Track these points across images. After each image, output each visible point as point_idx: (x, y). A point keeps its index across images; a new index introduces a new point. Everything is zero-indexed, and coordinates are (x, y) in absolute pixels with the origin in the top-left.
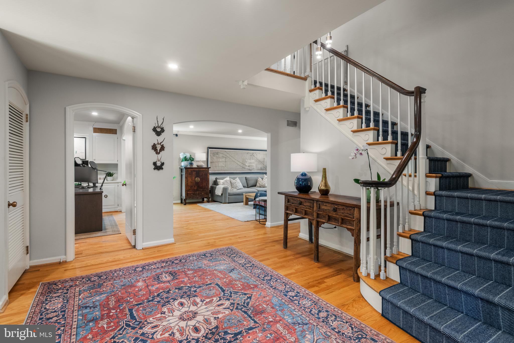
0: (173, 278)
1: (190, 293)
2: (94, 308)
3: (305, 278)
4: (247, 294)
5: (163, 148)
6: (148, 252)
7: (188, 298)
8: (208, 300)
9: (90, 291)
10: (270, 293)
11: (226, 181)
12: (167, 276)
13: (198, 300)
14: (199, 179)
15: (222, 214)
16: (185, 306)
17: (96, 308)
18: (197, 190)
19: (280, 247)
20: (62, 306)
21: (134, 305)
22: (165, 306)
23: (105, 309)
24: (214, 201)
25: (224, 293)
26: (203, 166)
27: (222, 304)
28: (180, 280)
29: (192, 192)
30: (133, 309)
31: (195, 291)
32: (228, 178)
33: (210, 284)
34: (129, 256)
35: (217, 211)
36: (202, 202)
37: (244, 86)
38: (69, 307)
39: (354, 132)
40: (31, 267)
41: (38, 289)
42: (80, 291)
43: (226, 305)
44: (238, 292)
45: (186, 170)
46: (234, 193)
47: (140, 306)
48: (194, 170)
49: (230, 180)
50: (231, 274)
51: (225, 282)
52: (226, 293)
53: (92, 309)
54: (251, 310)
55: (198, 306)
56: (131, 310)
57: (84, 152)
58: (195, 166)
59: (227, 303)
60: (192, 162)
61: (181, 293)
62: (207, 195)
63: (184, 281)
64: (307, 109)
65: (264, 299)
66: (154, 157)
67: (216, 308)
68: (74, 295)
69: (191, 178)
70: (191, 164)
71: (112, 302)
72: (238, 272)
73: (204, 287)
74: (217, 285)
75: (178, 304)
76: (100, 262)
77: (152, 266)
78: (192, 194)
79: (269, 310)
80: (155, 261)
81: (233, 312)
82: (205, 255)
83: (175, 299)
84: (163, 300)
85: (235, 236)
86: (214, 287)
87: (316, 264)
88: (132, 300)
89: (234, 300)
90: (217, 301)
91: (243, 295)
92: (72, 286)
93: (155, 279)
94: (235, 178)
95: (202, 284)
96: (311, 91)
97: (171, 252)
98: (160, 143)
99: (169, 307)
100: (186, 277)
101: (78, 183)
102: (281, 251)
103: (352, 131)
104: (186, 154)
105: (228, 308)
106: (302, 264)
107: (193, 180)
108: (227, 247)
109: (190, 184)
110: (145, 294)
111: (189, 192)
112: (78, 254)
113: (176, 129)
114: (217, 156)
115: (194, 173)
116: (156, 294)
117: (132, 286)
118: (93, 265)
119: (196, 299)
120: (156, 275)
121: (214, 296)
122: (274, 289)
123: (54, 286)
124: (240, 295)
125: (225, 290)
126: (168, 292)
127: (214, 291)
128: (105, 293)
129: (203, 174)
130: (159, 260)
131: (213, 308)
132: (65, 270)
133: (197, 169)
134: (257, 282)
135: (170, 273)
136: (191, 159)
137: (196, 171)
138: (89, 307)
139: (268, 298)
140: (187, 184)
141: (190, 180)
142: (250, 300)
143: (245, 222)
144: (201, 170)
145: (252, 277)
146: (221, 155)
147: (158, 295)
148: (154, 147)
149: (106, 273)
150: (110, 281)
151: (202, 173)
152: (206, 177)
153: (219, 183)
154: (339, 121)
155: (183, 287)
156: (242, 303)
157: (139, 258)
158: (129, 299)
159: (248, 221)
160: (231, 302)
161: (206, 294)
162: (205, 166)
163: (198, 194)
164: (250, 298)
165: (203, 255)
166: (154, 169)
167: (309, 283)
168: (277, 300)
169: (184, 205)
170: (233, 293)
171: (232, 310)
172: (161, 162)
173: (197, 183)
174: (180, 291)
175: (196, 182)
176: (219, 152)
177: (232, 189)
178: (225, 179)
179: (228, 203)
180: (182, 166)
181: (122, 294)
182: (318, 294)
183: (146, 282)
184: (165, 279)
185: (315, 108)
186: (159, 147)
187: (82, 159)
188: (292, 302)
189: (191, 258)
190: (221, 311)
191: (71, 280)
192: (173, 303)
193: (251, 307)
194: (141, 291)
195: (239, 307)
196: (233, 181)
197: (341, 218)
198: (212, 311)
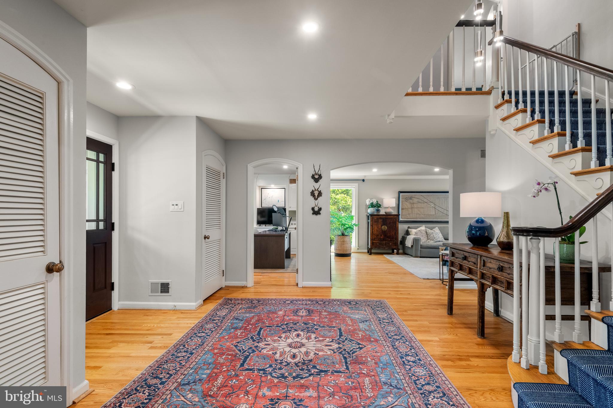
0: (307, 315)
1: (311, 330)
2: (241, 321)
3: (445, 349)
4: (361, 344)
5: (320, 194)
6: (305, 290)
7: (307, 332)
8: (321, 339)
9: (247, 309)
10: (385, 351)
11: (420, 231)
12: (304, 311)
13: (313, 336)
14: (386, 227)
15: (404, 268)
16: (299, 338)
17: (242, 321)
18: (384, 240)
19: (444, 311)
20: (225, 314)
21: (265, 326)
22: (285, 333)
23: (247, 323)
24: (405, 253)
25: (340, 338)
26: (391, 212)
27: (330, 346)
28: (311, 317)
29: (378, 242)
30: (263, 328)
31: (317, 329)
32: (423, 228)
33: (334, 327)
34: (288, 291)
35: (399, 264)
36: (392, 253)
37: (391, 120)
38: (229, 316)
39: (554, 157)
40: (226, 286)
41: (220, 301)
42: (241, 308)
43: (333, 347)
44: (353, 340)
45: (372, 217)
46: (429, 246)
47: (269, 328)
48: (380, 218)
49: (426, 229)
50: (360, 324)
51: (349, 329)
52: (341, 338)
53: (240, 321)
54: (353, 358)
55: (309, 341)
56: (261, 329)
57: (284, 201)
58: (382, 212)
59: (335, 346)
60: (379, 208)
61: (304, 327)
62: (396, 245)
63: (314, 319)
64: (492, 132)
65: (374, 354)
66: (312, 203)
67: (323, 347)
68: (236, 310)
69: (377, 226)
70: (378, 211)
71: (254, 320)
72: (370, 324)
73: (326, 328)
74: (340, 330)
75: (295, 335)
76: (267, 291)
77: (299, 302)
78: (378, 244)
79: (370, 364)
80: (304, 298)
81: (335, 354)
82: (350, 303)
83: (296, 330)
84: (287, 329)
85: (397, 291)
86: (335, 330)
87: (479, 340)
88: (267, 322)
89: (343, 346)
90: (328, 341)
91: (356, 344)
92: (239, 304)
93: (293, 312)
94: (434, 228)
95: (327, 325)
96: (497, 107)
97: (323, 294)
98: (317, 190)
99: (287, 335)
100: (318, 316)
101: (275, 227)
102: (441, 316)
103: (549, 156)
104: (373, 200)
105: (333, 350)
106: (457, 335)
107: (379, 228)
108: (378, 299)
109: (375, 232)
110: (278, 321)
111: (374, 241)
112: (257, 283)
113: (335, 174)
114: (411, 201)
115: (380, 220)
116: (286, 323)
117: (275, 313)
118: (261, 292)
119: (312, 335)
120: (297, 309)
121: (329, 338)
122: (394, 348)
123: (230, 301)
124: (354, 343)
125: (342, 335)
126: (296, 324)
127: (332, 334)
128: (254, 313)
129: (391, 222)
130: (308, 298)
131: (321, 346)
132: (243, 292)
133: (384, 217)
134: (381, 338)
135: (308, 311)
136: (377, 206)
137: (383, 218)
138: (239, 319)
139: (379, 354)
140: (373, 232)
141: (376, 228)
142: (359, 350)
143: (424, 279)
144: (389, 217)
145: (380, 332)
146: (415, 200)
147: (287, 324)
148: (312, 194)
149: (264, 300)
150: (263, 306)
151: (390, 220)
152: (395, 225)
153: (411, 233)
154: (533, 143)
155: (310, 323)
156: (349, 350)
157: (294, 294)
158: (265, 321)
159: (428, 279)
160: (340, 346)
161: (324, 333)
162: (394, 212)
163: (385, 244)
164: (361, 348)
165: (348, 302)
166: (313, 214)
167: (444, 355)
168: (387, 359)
169: (369, 254)
170: (348, 339)
171: (334, 352)
172: (319, 208)
173: (384, 232)
174: (305, 326)
175: (382, 230)
176: (413, 196)
177: (428, 241)
178: (419, 229)
179: (420, 257)
180: (368, 213)
181: (264, 316)
182: (444, 369)
183: (285, 313)
184: (301, 314)
185: (503, 129)
186: (316, 193)
187: (277, 207)
188: (403, 365)
189: (335, 303)
190: (325, 350)
191: (241, 300)
192: (292, 332)
193: (355, 356)
194: (277, 318)
195: (343, 353)
196: (429, 231)
197: (506, 280)
198: (317, 348)
